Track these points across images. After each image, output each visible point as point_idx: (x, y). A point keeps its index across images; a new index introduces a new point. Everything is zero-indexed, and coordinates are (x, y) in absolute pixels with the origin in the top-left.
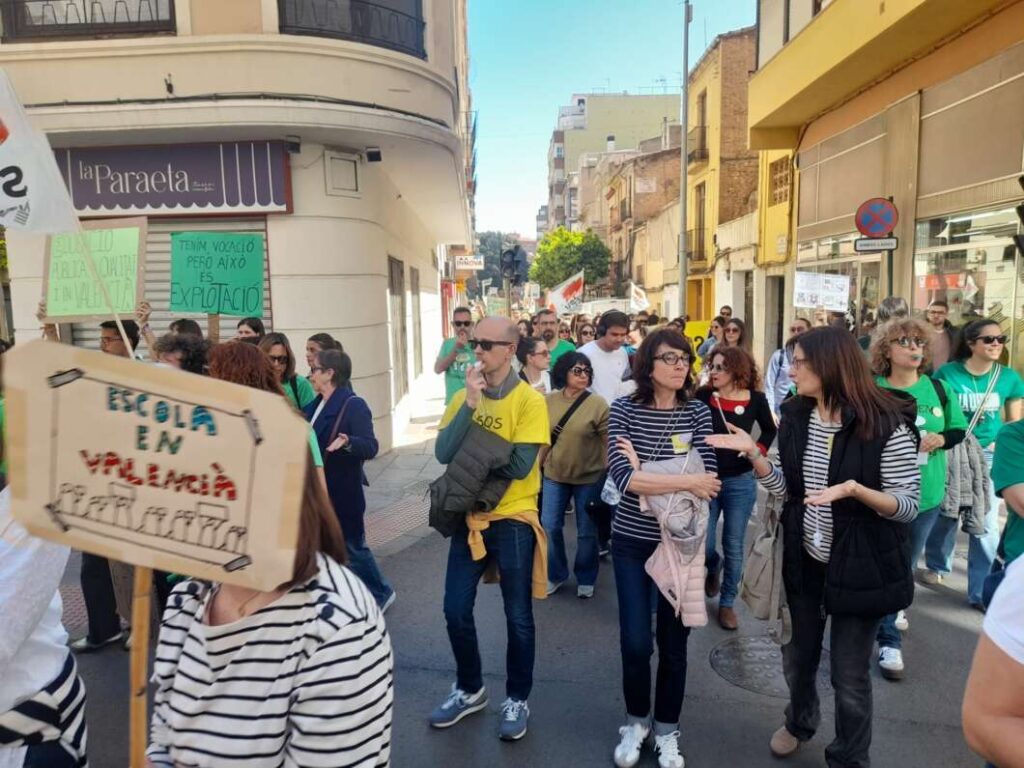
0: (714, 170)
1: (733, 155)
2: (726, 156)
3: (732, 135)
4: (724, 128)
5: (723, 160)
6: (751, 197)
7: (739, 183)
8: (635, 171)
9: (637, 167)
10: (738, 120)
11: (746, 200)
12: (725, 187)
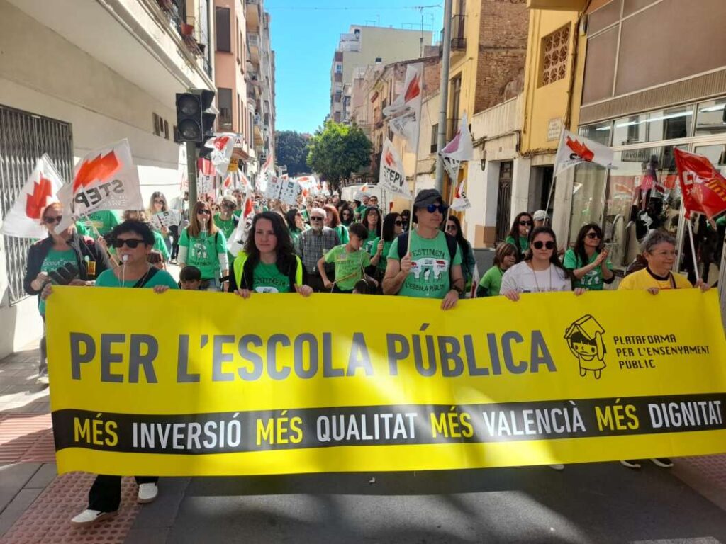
0: (471, 59)
1: (492, 44)
2: (485, 44)
3: (492, 22)
4: (484, 14)
5: (481, 48)
6: (507, 88)
7: (496, 74)
8: (395, 74)
9: (397, 71)
10: (499, 8)
11: (502, 90)
12: (482, 76)
